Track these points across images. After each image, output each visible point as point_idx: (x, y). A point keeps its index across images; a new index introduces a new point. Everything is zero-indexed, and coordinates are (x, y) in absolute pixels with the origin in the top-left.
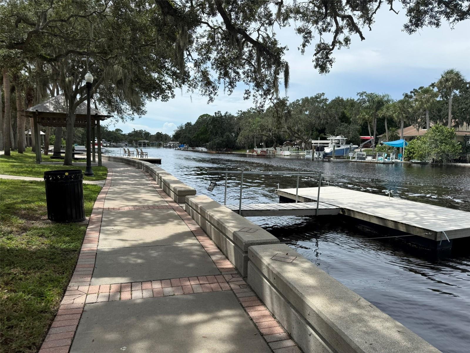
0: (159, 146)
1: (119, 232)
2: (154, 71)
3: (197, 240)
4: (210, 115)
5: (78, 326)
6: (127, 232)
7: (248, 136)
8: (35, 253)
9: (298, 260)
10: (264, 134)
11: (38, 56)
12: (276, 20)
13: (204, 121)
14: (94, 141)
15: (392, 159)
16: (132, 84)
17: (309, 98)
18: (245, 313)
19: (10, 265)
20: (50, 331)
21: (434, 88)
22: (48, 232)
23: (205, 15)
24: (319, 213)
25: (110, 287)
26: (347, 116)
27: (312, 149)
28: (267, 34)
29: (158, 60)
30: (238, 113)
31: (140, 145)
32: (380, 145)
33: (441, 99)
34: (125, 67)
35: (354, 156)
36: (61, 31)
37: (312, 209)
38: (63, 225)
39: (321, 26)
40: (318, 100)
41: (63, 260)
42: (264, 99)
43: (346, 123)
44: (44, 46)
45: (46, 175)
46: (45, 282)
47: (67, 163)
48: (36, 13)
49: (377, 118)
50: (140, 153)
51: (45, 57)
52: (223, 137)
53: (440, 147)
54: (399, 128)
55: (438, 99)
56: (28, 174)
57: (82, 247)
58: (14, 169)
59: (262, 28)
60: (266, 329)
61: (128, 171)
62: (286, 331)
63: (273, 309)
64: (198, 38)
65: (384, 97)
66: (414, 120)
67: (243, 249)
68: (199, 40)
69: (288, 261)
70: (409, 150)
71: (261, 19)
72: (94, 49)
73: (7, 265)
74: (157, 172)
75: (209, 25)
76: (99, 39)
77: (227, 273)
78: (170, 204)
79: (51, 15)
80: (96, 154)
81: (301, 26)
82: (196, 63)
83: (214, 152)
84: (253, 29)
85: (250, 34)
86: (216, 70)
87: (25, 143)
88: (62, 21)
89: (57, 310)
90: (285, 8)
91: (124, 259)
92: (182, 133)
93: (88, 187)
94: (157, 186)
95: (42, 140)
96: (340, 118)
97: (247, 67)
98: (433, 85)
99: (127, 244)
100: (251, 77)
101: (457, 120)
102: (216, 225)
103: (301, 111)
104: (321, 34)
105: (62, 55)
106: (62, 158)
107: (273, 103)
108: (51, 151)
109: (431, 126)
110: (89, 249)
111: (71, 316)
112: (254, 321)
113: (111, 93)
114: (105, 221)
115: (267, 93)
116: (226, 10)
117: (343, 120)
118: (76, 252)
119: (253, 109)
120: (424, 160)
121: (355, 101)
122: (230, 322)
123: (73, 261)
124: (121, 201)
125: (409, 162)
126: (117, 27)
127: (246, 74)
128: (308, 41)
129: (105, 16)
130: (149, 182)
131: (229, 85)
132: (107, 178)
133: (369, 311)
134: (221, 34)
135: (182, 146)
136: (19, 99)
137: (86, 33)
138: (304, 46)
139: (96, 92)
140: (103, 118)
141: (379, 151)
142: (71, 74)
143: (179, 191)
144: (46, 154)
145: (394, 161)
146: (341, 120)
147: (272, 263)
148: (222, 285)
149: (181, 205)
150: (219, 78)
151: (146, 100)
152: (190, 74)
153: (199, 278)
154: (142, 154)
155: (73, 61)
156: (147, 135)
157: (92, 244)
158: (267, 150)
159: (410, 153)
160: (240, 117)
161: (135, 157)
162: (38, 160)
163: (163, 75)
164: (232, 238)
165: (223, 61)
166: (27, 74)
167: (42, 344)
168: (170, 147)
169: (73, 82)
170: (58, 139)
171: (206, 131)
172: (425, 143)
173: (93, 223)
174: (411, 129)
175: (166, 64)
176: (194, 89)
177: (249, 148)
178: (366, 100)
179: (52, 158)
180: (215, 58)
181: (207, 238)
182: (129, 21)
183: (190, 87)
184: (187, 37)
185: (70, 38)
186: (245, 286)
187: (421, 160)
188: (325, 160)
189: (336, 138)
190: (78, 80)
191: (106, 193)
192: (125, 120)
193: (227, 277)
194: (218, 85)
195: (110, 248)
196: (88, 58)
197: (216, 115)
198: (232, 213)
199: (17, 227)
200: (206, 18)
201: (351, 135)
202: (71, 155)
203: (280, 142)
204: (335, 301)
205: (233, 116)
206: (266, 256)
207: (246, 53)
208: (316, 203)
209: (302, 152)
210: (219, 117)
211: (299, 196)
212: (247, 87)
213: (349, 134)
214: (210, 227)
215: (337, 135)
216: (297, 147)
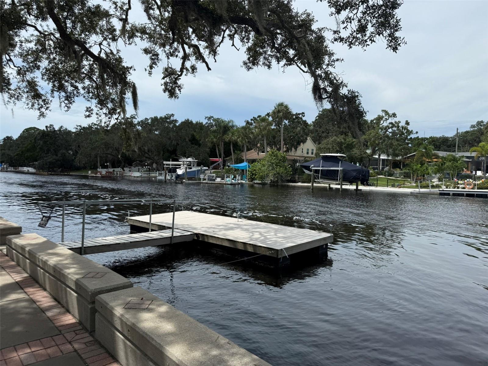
3: (25, 294)
4: (38, 129)
7: (90, 154)
9: (154, 304)
10: (109, 153)
12: (120, 36)
13: (31, 135)
15: (238, 180)
17: (159, 118)
21: (269, 117)
23: (32, 17)
24: (174, 241)
26: (196, 138)
27: (164, 170)
28: (111, 50)
30: (77, 129)
32: (227, 167)
33: (275, 128)
35: (205, 178)
37: (166, 238)
39: (168, 50)
40: (168, 120)
42: (109, 118)
43: (196, 145)
49: (224, 142)
52: (57, 155)
53: (275, 169)
54: (243, 151)
55: (273, 127)
59: (105, 43)
64: (22, 42)
65: (229, 122)
66: (255, 145)
67: (89, 300)
68: (23, 44)
69: (144, 307)
70: (251, 172)
71: (104, 32)
75: (37, 29)
77: (68, 330)
81: (148, 47)
82: (19, 70)
83: (46, 173)
84: (94, 42)
85: (90, 47)
86: (47, 82)
90: (130, 25)
96: (190, 140)
97: (87, 82)
98: (268, 115)
100: (92, 93)
101: (287, 146)
102: (52, 272)
103: (150, 131)
104: (168, 58)
109: (268, 150)
115: (112, 112)
116: (60, 17)
117: (193, 142)
119: (95, 124)
120: (264, 181)
121: (204, 124)
125: (252, 183)
127: (86, 90)
128: (155, 63)
131: (66, 100)
133: (227, 349)
134: (54, 42)
138: (151, 67)
141: (227, 172)
145: (239, 182)
146: (191, 142)
147: (125, 313)
148: (62, 347)
150: (52, 91)
152: (11, 81)
153: (30, 344)
158: (114, 171)
159: (253, 174)
160: (79, 133)
164: (74, 288)
165: (57, 73)
171: (33, 148)
172: (264, 166)
174: (253, 152)
176: (16, 101)
177: (91, 169)
178: (214, 124)
180: (46, 68)
181: (39, 289)
183: (10, 99)
186: (93, 342)
187: (261, 181)
188: (177, 182)
189: (187, 160)
193: (69, 336)
194: (51, 99)
197: (47, 129)
198: (73, 254)
200: (34, 21)
201: (201, 158)
203: (129, 162)
204: (195, 345)
205: (70, 131)
206: (118, 305)
207: (86, 67)
208: (171, 230)
209: (154, 173)
210: (51, 132)
211: (152, 224)
212: (88, 104)
213: (200, 156)
214: (44, 275)
215: (188, 157)
216: (148, 168)
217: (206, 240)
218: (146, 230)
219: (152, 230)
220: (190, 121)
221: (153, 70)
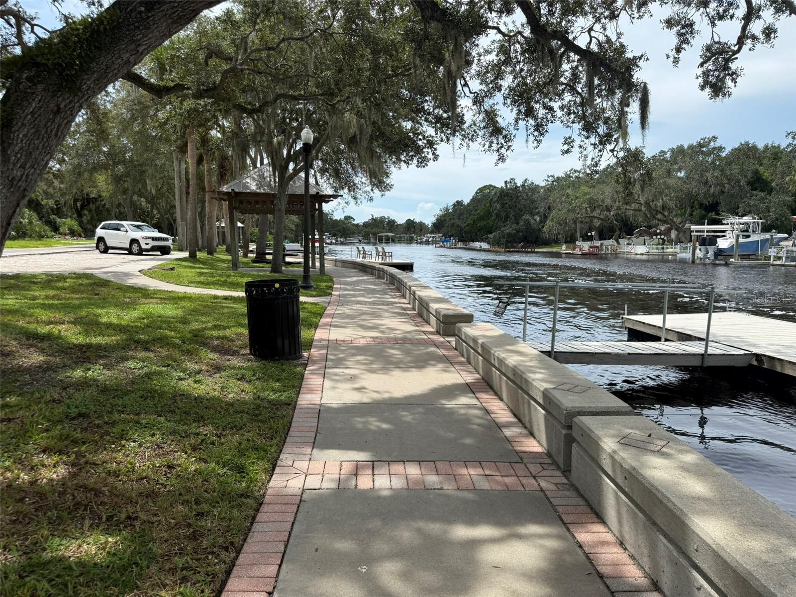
0: (410, 241)
1: (353, 378)
2: (407, 118)
3: (476, 400)
4: (495, 187)
5: (293, 523)
6: (364, 379)
7: (566, 219)
8: (232, 405)
9: (670, 447)
10: (595, 215)
11: (235, 106)
12: (623, 8)
13: (485, 196)
14: (314, 235)
16: (372, 143)
17: (686, 147)
18: (568, 534)
19: (199, 421)
20: (253, 527)
22: (251, 373)
23: (494, 14)
24: (709, 363)
25: (341, 466)
26: (764, 177)
27: (691, 241)
28: (606, 36)
29: (413, 99)
30: (548, 181)
31: (381, 241)
34: (361, 114)
35: (779, 255)
36: (267, 66)
37: (694, 354)
38: (271, 364)
39: (714, 10)
40: (704, 149)
41: (272, 418)
42: (600, 151)
43: (762, 191)
44: (243, 91)
45: (249, 287)
46: (247, 450)
47: (275, 270)
48: (233, 41)
50: (381, 254)
51: (244, 107)
52: (517, 223)
56: (221, 285)
57: (299, 399)
58: (202, 279)
59: (597, 27)
60: (608, 568)
61: (363, 281)
62: (647, 575)
63: (620, 532)
64: (480, 56)
67: (563, 422)
68: (482, 58)
69: (652, 448)
71: (596, 10)
72: (314, 89)
73: (194, 421)
74: (409, 284)
75: (500, 31)
76: (322, 72)
77: (534, 461)
78: (430, 336)
79: (253, 42)
80: (317, 256)
81: (672, 15)
82: (476, 97)
83: (503, 250)
84: (580, 29)
85: (574, 38)
86: (510, 108)
87: (216, 240)
88: (269, 49)
89: (264, 496)
91: (362, 422)
92: (448, 219)
93: (306, 306)
94: (409, 306)
95: (239, 236)
96: (749, 183)
97: (568, 97)
99: (366, 399)
100: (574, 113)
102: (510, 375)
103: (669, 173)
104: (713, 24)
105: (269, 102)
106: (268, 262)
107: (618, 158)
108: (252, 252)
110: (309, 402)
111: (284, 507)
112: (586, 549)
113: (339, 159)
114: (332, 360)
115: (605, 140)
117: (757, 185)
118: (290, 407)
119: (576, 171)
121: (782, 148)
122: (542, 546)
123: (285, 420)
124: (355, 330)
126: (350, 51)
127: (565, 110)
128: (685, 41)
129: (331, 35)
130: (396, 300)
131: (535, 130)
132: (333, 293)
134: (521, 45)
135: (447, 241)
136: (209, 175)
137: (304, 65)
138: (678, 50)
139: (317, 158)
140: (326, 198)
142: (281, 131)
143: (445, 316)
144: (245, 256)
146: (752, 185)
147: (619, 450)
148: (524, 481)
149: (448, 339)
150: (517, 120)
151: (392, 166)
152: (465, 118)
153: (483, 464)
154: (384, 254)
155: (284, 110)
156: (392, 224)
157: (313, 396)
158: (602, 244)
160: (551, 187)
161: (373, 260)
162: (235, 265)
163: (421, 124)
164: (541, 401)
165: (525, 91)
166: (219, 135)
167: (243, 545)
168: (427, 243)
169: (284, 143)
170: (263, 232)
171: (488, 214)
173: (315, 362)
175: (426, 104)
176: (470, 142)
177: (566, 242)
179: (254, 261)
180: (509, 87)
181: (494, 397)
182: (368, 39)
183: (463, 140)
184: (463, 55)
185: (280, 74)
186: (567, 486)
188: (717, 262)
189: (740, 221)
190: (291, 141)
191: (332, 316)
192: (359, 202)
193: (534, 469)
194: (514, 132)
195: (339, 402)
196: (305, 105)
197: (506, 186)
198: (539, 355)
199: (208, 364)
200: (496, 20)
201: (773, 215)
202: (281, 257)
203: (627, 229)
204: (752, 530)
205: (538, 186)
206: (609, 436)
207: (567, 74)
208: (704, 343)
209: (672, 248)
210: (511, 189)
211: (667, 330)
212: (567, 133)
213: (769, 212)
214: (500, 378)
215: (743, 216)
216: (661, 238)
217: (779, 369)
218: (657, 339)
219: (666, 340)
220: (750, 145)
221: (681, 55)
